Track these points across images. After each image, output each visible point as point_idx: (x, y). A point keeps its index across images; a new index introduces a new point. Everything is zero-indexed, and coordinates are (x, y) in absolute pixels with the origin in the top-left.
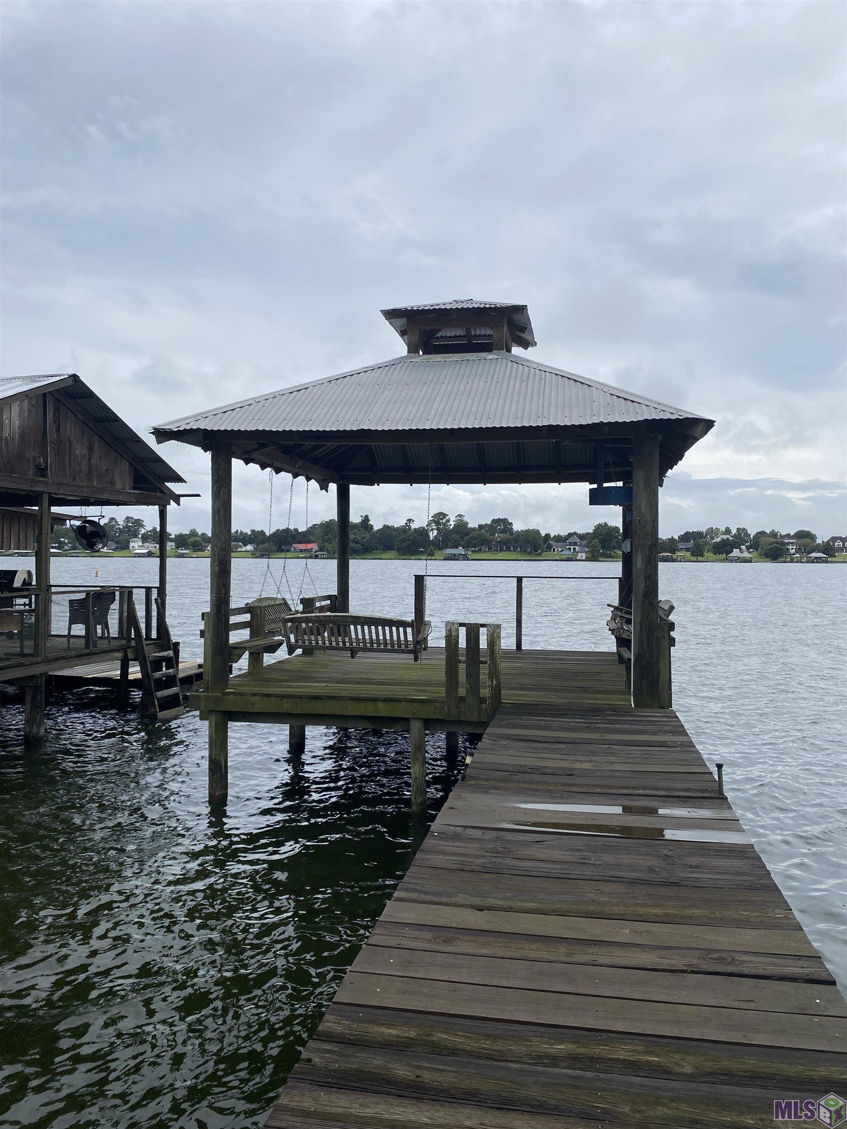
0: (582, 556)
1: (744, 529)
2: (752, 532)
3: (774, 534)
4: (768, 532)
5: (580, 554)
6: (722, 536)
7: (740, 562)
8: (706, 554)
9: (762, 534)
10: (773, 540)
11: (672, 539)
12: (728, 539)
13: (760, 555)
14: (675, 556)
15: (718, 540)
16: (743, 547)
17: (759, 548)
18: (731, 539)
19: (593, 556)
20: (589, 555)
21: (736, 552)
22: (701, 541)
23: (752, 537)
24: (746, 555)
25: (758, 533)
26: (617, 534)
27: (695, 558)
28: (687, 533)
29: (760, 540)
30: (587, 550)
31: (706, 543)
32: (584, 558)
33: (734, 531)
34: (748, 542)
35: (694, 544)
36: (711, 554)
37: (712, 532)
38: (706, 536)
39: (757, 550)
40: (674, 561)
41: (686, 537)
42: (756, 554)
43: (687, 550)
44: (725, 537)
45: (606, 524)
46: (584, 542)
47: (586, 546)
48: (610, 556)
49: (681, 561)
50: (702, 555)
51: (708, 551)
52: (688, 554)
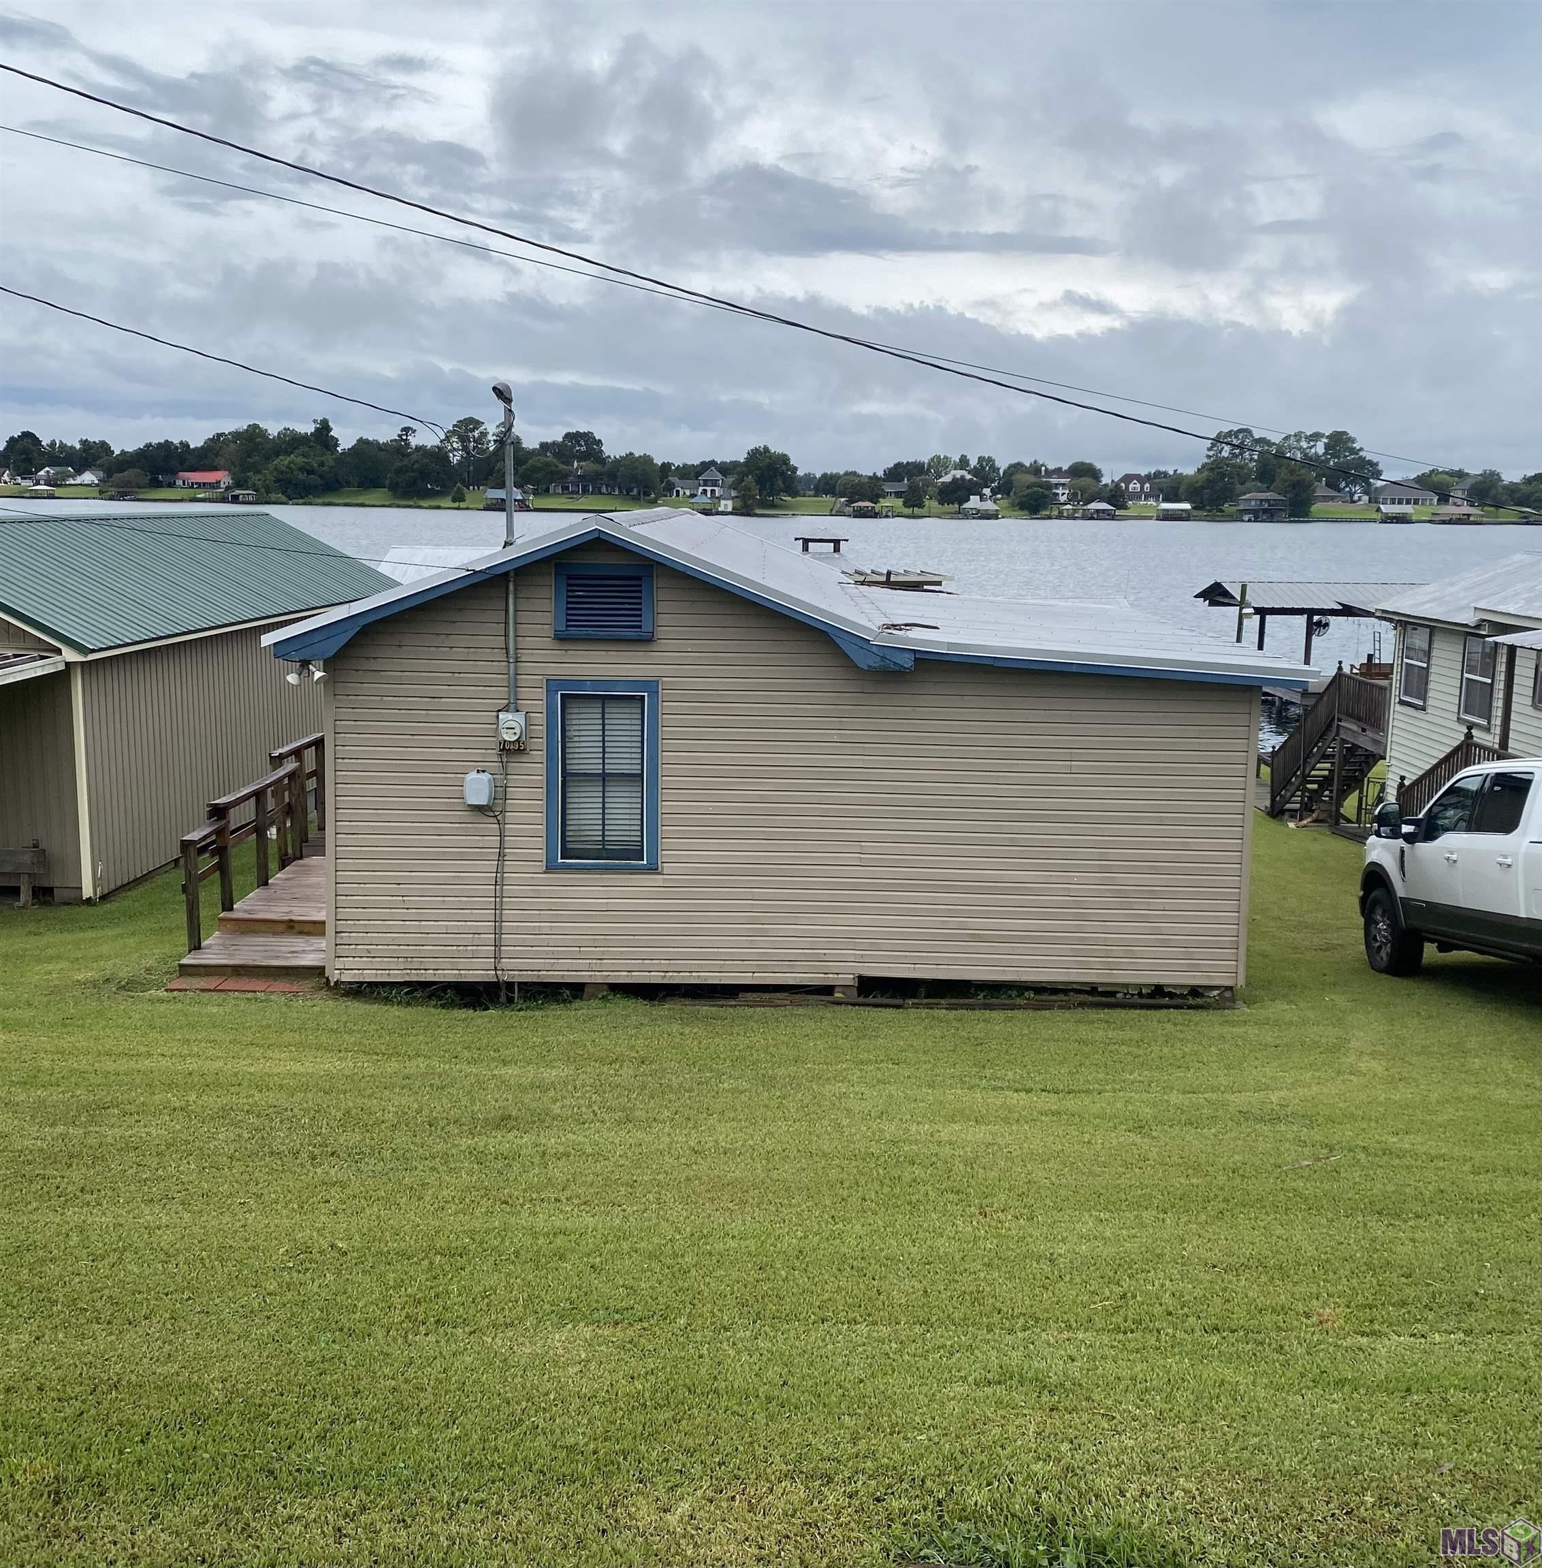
0: (726, 505)
1: (990, 460)
2: (1002, 465)
3: (1036, 469)
4: (1028, 465)
5: (723, 502)
6: (953, 472)
7: (980, 518)
8: (927, 503)
9: (1017, 467)
10: (1031, 479)
11: (874, 478)
12: (963, 477)
13: (1013, 505)
14: (877, 507)
15: (947, 479)
16: (987, 491)
17: (1012, 494)
18: (968, 477)
19: (745, 506)
20: (739, 504)
21: (974, 502)
22: (919, 480)
23: (1001, 472)
24: (989, 506)
25: (1011, 466)
26: (784, 467)
27: (908, 511)
28: (898, 465)
29: (1014, 477)
30: (734, 493)
31: (928, 484)
32: (730, 509)
33: (973, 462)
34: (994, 482)
35: (910, 487)
36: (934, 503)
37: (940, 464)
38: (929, 470)
39: (1008, 495)
40: (875, 515)
41: (897, 472)
42: (1005, 503)
43: (898, 495)
44: (959, 473)
45: (766, 449)
46: (730, 480)
47: (734, 486)
48: (773, 506)
49: (887, 516)
50: (921, 506)
51: (931, 498)
52: (900, 502)
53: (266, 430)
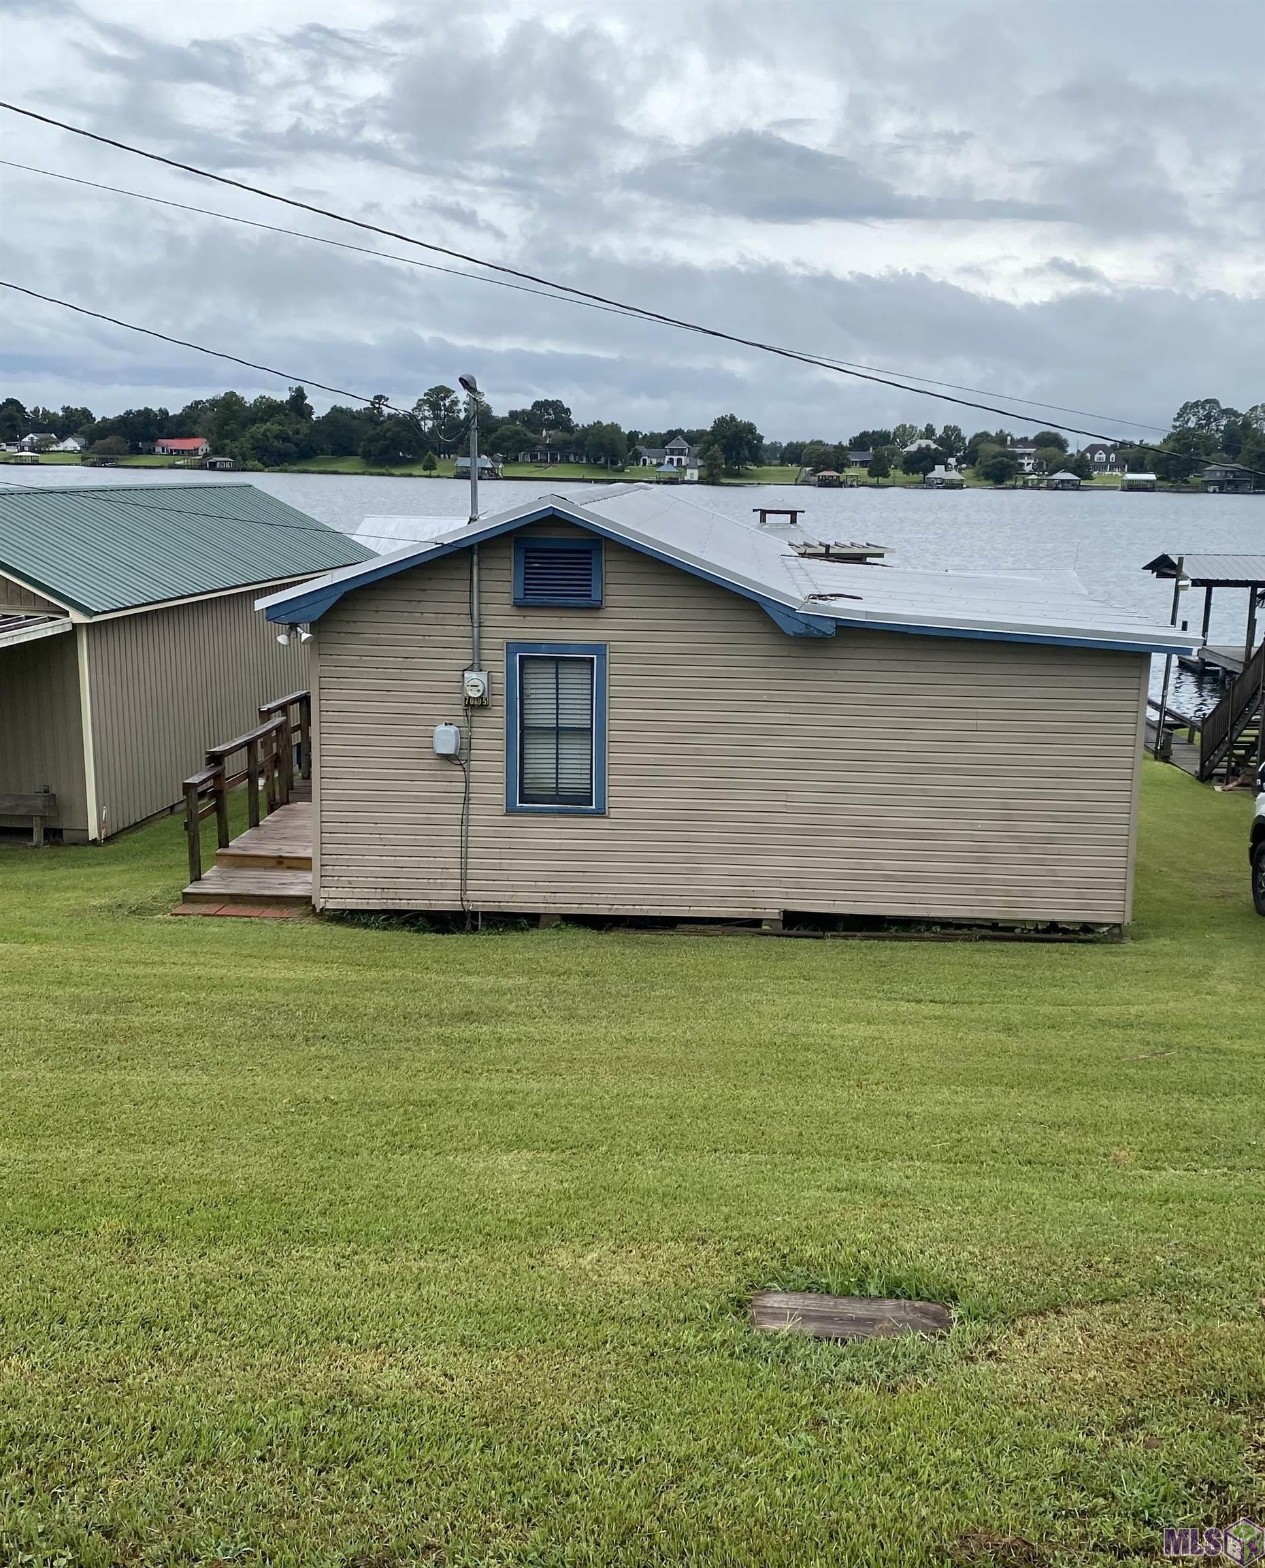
0: (692, 475)
1: (956, 429)
2: (968, 434)
3: (1001, 438)
4: (994, 435)
5: (689, 471)
6: (919, 441)
7: (945, 488)
8: (892, 472)
9: (983, 437)
10: (997, 448)
11: (840, 447)
12: (928, 447)
13: (977, 475)
14: (842, 477)
15: (912, 448)
16: (952, 461)
17: (977, 463)
18: (934, 446)
19: (711, 475)
20: (705, 473)
21: (939, 471)
22: (885, 450)
23: (967, 442)
24: (954, 475)
25: (977, 436)
26: (750, 436)
27: (874, 480)
28: (864, 435)
29: (979, 447)
30: (700, 463)
31: (893, 453)
32: (696, 478)
33: (939, 432)
34: (959, 451)
35: (874, 454)
36: (899, 473)
37: (905, 433)
38: (894, 439)
39: (973, 464)
40: (840, 485)
41: (863, 441)
42: (969, 472)
43: (863, 464)
44: (924, 443)
45: (733, 418)
46: (696, 449)
47: (700, 456)
48: (738, 475)
49: (852, 486)
50: (886, 475)
51: (896, 468)
52: (865, 471)
53: (243, 398)
